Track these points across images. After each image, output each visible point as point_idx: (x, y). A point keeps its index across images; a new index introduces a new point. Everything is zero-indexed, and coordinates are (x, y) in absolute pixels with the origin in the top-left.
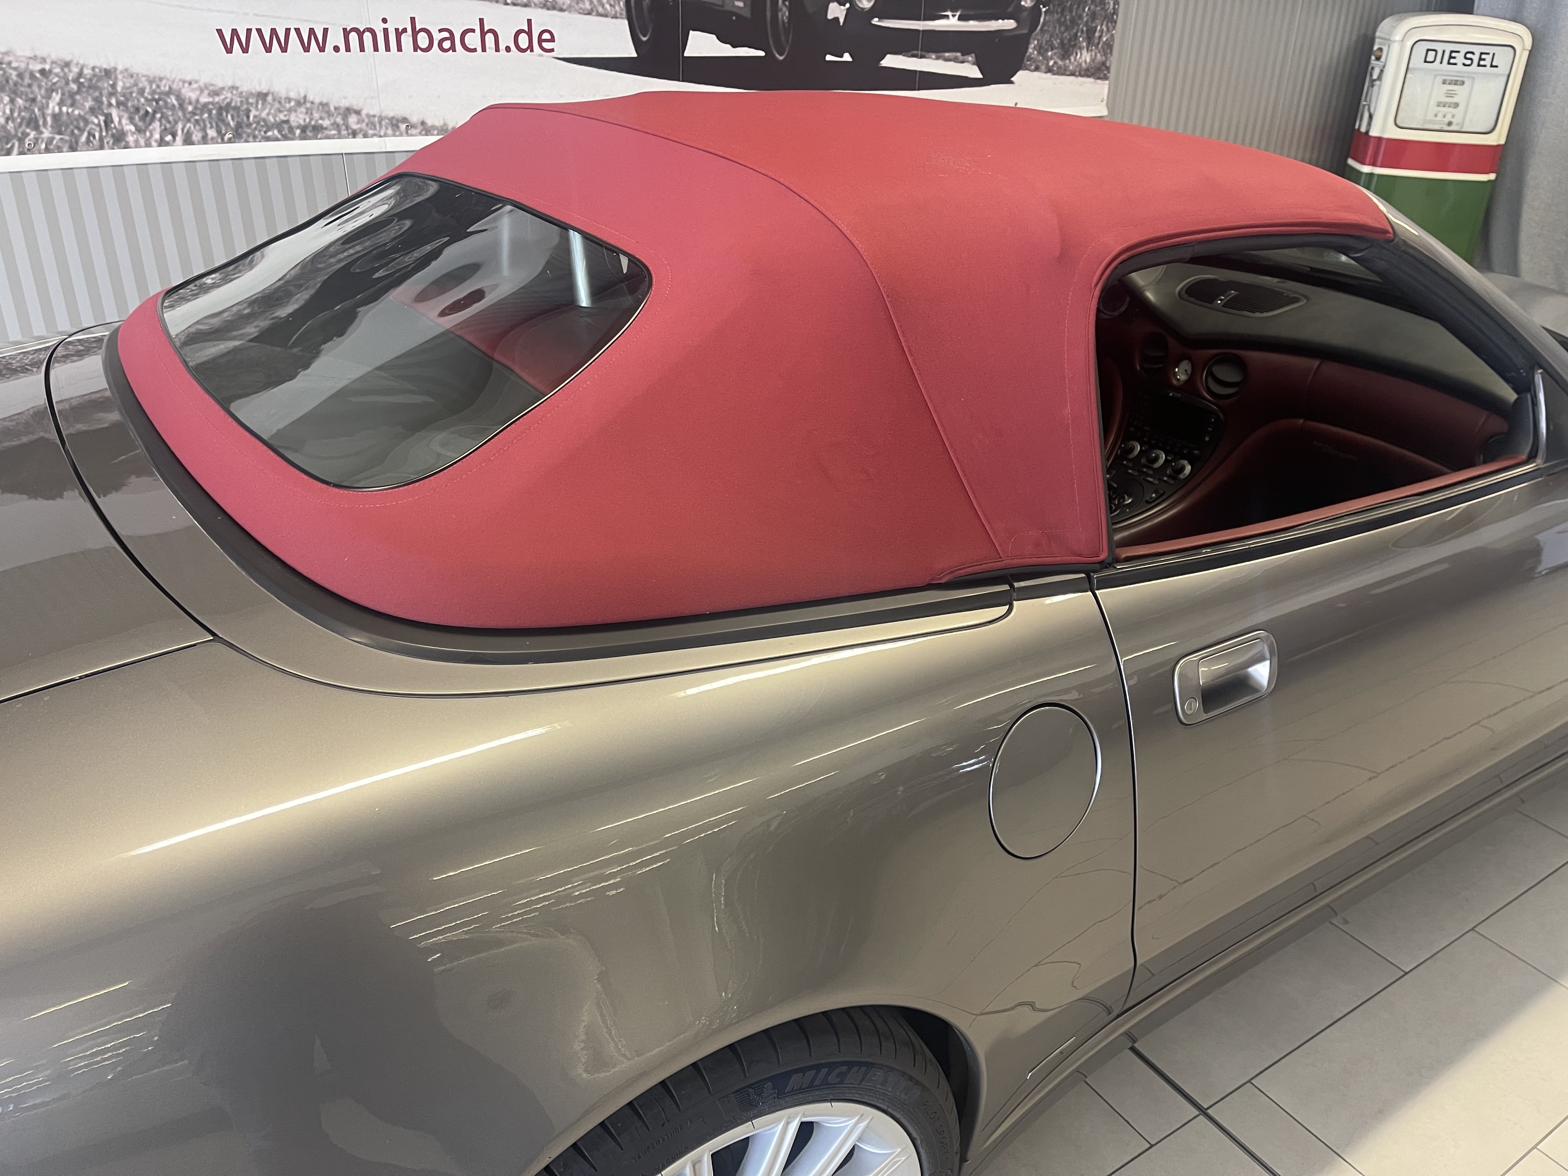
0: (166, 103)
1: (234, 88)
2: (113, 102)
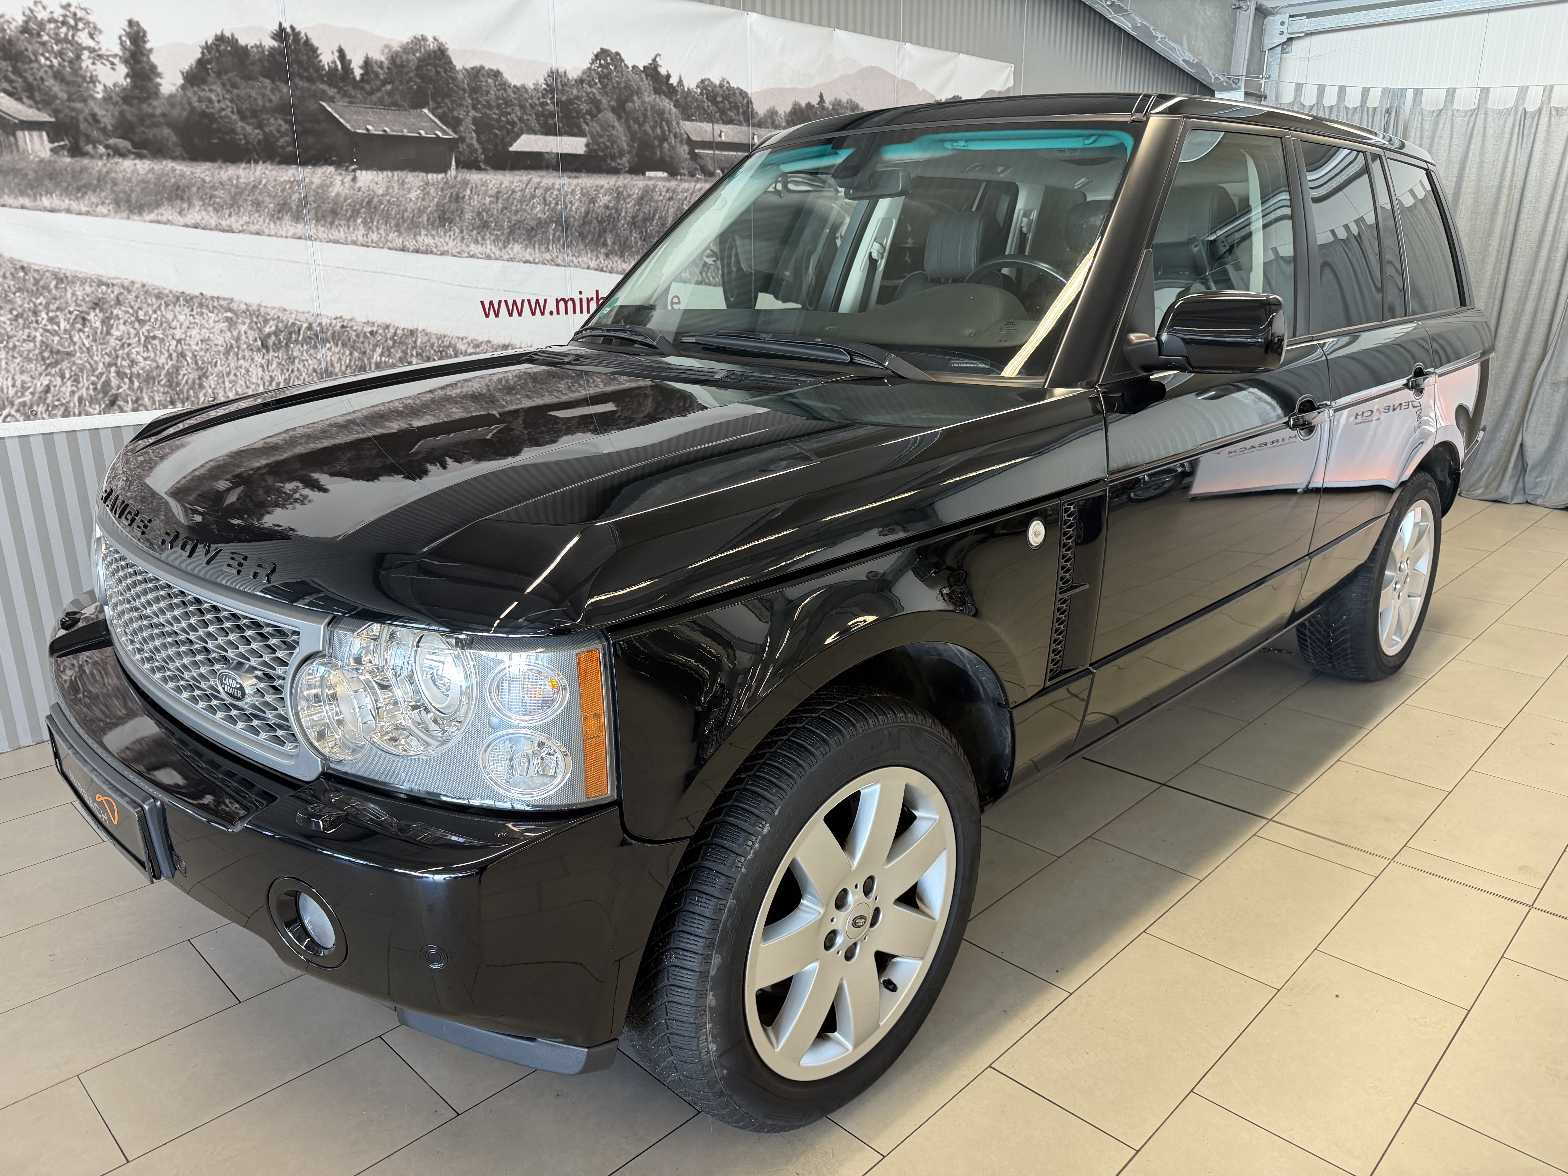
0: (446, 353)
1: (489, 342)
2: (414, 353)
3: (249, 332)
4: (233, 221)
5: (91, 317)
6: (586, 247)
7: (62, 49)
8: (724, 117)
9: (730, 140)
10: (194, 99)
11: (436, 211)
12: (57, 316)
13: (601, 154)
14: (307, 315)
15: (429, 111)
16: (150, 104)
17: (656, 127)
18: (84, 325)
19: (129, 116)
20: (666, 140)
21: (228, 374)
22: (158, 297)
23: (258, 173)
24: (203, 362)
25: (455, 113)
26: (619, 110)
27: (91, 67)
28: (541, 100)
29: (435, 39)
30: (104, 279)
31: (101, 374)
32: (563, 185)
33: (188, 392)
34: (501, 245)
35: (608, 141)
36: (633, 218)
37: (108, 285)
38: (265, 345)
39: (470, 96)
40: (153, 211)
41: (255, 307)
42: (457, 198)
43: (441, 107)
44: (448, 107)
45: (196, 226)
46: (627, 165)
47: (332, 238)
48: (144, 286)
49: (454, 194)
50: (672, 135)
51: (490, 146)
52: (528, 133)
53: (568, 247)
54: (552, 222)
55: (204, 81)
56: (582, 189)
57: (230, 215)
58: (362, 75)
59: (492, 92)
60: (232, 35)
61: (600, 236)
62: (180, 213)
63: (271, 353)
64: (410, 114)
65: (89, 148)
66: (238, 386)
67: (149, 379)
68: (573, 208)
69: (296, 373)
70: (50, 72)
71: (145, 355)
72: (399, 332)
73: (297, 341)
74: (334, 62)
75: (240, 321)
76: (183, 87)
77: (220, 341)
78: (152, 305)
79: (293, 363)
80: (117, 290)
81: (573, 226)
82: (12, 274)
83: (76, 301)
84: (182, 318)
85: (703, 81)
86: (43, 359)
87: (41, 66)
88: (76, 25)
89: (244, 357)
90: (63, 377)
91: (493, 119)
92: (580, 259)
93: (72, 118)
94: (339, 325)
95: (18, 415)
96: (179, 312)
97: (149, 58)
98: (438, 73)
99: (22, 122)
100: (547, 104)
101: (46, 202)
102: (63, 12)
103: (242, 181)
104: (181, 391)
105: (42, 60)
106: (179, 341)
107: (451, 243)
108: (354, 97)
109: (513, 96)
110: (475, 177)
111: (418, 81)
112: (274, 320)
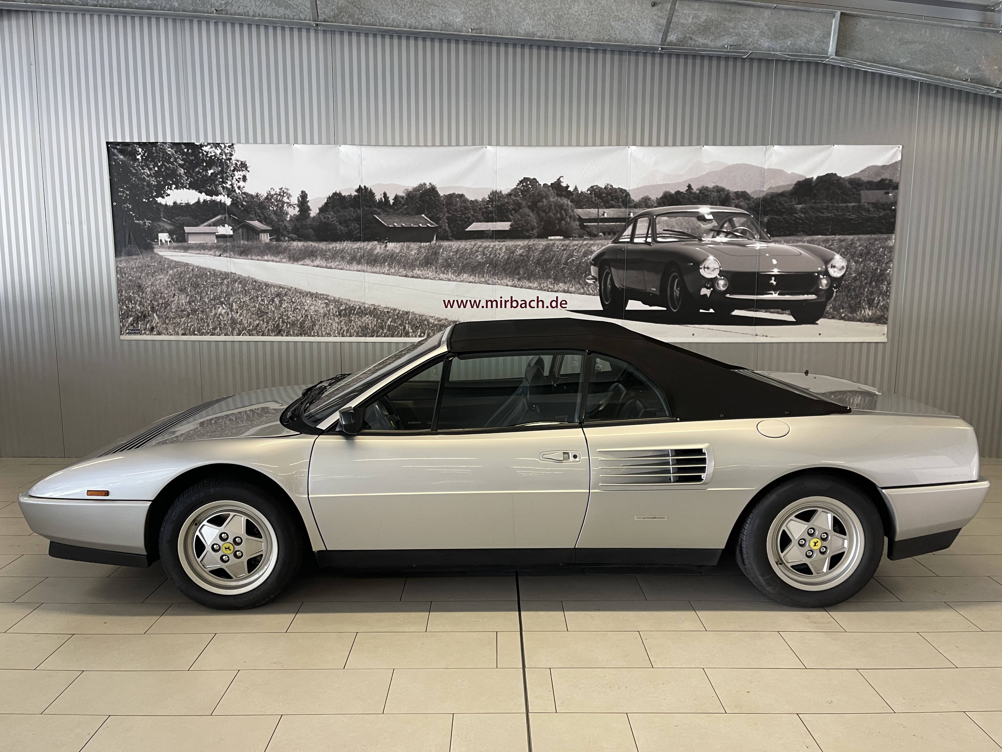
0: (423, 323)
1: (446, 319)
2: (407, 322)
3: (334, 309)
4: (333, 265)
5: (276, 300)
6: (506, 274)
7: (278, 204)
8: (607, 205)
9: (611, 216)
10: (322, 218)
11: (424, 259)
12: (264, 299)
13: (520, 229)
14: (359, 303)
15: (425, 215)
16: (306, 221)
17: (557, 214)
18: (273, 303)
19: (297, 226)
20: (564, 220)
21: (324, 325)
22: (300, 293)
23: (344, 245)
24: (315, 320)
25: (438, 215)
26: (533, 207)
27: (287, 209)
28: (486, 206)
29: (430, 184)
30: (282, 286)
31: (277, 321)
32: (495, 245)
33: (307, 331)
34: (456, 274)
35: (525, 222)
36: (538, 260)
37: (283, 288)
38: (340, 314)
39: (446, 207)
40: (302, 261)
41: (337, 299)
42: (436, 253)
43: (431, 213)
44: (435, 213)
45: (317, 266)
46: (536, 234)
47: (373, 270)
48: (295, 289)
49: (434, 252)
50: (568, 217)
51: (455, 229)
52: (477, 222)
53: (496, 275)
54: (487, 263)
55: (327, 211)
56: (506, 247)
57: (331, 262)
58: (393, 203)
59: (458, 204)
60: (340, 192)
61: (516, 269)
62: (312, 261)
63: (342, 318)
64: (415, 218)
65: (283, 238)
66: (327, 330)
67: (293, 324)
68: (500, 256)
69: (352, 327)
70: (273, 212)
71: (293, 315)
72: (401, 312)
73: (353, 314)
74: (381, 198)
75: (331, 304)
76: (319, 214)
77: (322, 311)
78: (297, 296)
79: (351, 323)
80: (286, 290)
81: (500, 265)
82: (252, 283)
83: (271, 294)
84: (308, 302)
85: (592, 187)
86: (258, 314)
87: (270, 210)
88: (284, 195)
89: (331, 319)
90: (263, 321)
91: (458, 217)
92: (502, 281)
93: (278, 228)
94: (373, 308)
95: (247, 334)
96: (308, 300)
97: (307, 204)
98: (431, 198)
99: (262, 230)
100: (489, 207)
101: (266, 258)
102: (279, 191)
103: (337, 248)
104: (305, 330)
105: (271, 208)
106: (306, 311)
107: (430, 274)
108: (389, 212)
109: (470, 205)
110: (446, 244)
111: (421, 203)
112: (344, 304)
